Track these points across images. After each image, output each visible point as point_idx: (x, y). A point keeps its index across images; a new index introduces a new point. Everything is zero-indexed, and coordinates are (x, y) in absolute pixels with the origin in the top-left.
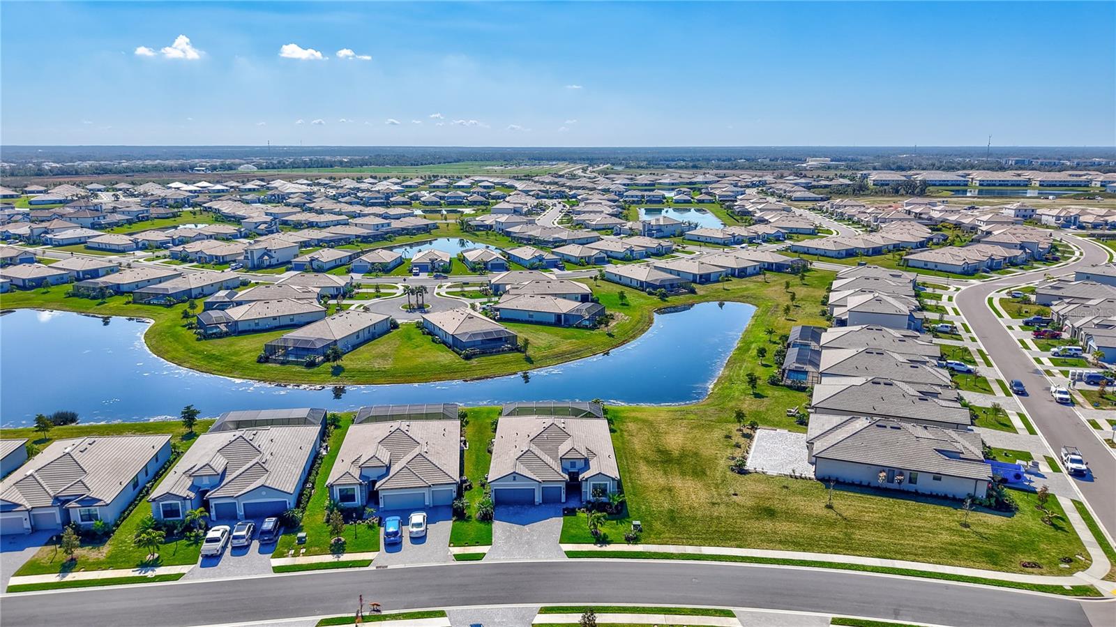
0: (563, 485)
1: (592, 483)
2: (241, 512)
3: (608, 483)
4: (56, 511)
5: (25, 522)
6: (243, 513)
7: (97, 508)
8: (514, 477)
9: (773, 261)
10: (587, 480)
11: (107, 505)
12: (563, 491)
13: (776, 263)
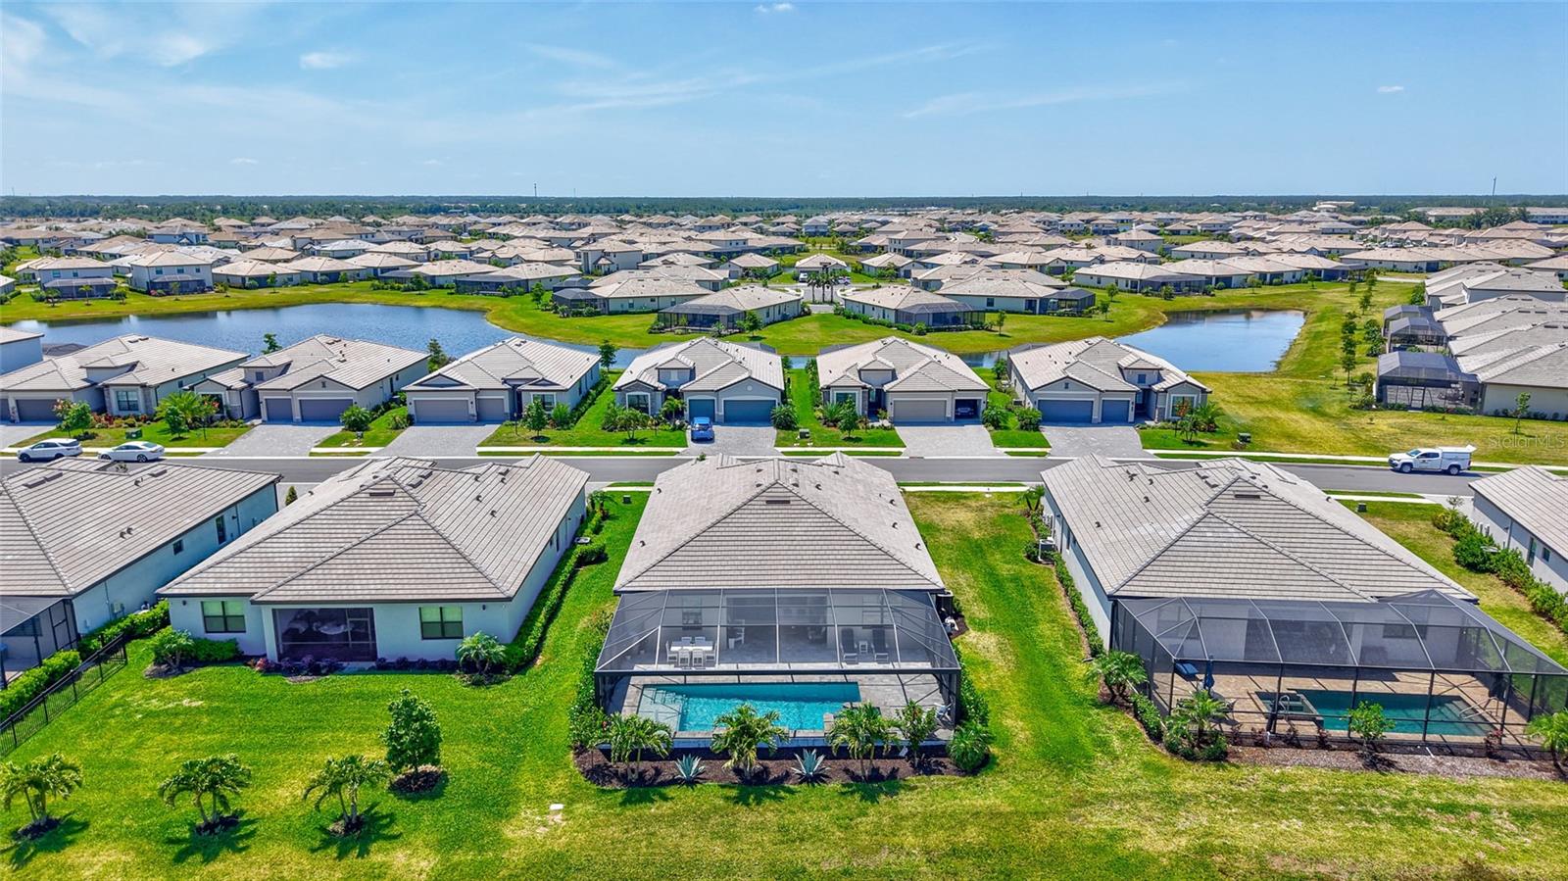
0: (1132, 399)
1: (1172, 395)
2: (720, 412)
3: (1196, 396)
4: (505, 397)
5: (470, 405)
6: (722, 413)
7: (555, 393)
8: (1067, 384)
9: (1320, 267)
10: (1166, 391)
11: (567, 390)
12: (1132, 406)
13: (1325, 270)
